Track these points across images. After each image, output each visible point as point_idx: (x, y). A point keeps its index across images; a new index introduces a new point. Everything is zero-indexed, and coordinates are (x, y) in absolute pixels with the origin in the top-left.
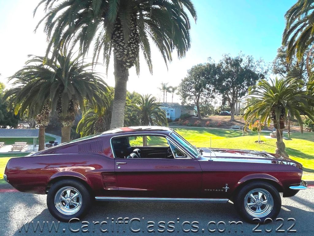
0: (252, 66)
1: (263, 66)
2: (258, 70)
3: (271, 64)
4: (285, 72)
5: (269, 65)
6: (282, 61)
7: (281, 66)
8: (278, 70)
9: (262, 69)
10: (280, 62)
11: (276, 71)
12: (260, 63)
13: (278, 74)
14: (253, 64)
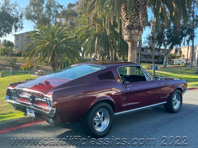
0: (8, 9)
1: (18, 11)
2: (13, 13)
3: (24, 10)
4: (36, 19)
5: (23, 10)
6: (34, 8)
7: (33, 13)
8: (30, 16)
9: (18, 13)
10: (32, 9)
11: (29, 17)
12: (16, 7)
13: (30, 20)
14: (9, 7)
